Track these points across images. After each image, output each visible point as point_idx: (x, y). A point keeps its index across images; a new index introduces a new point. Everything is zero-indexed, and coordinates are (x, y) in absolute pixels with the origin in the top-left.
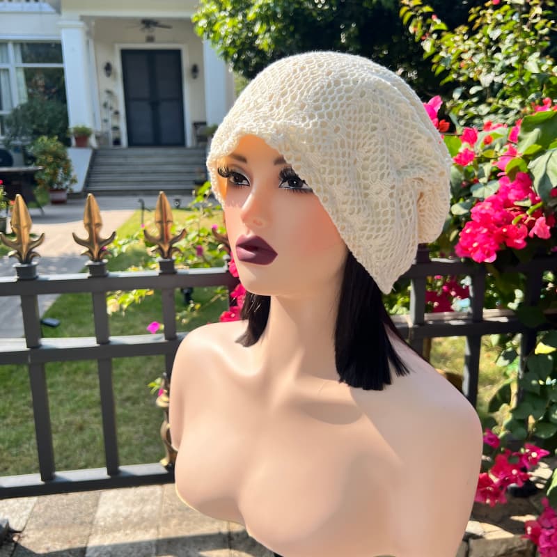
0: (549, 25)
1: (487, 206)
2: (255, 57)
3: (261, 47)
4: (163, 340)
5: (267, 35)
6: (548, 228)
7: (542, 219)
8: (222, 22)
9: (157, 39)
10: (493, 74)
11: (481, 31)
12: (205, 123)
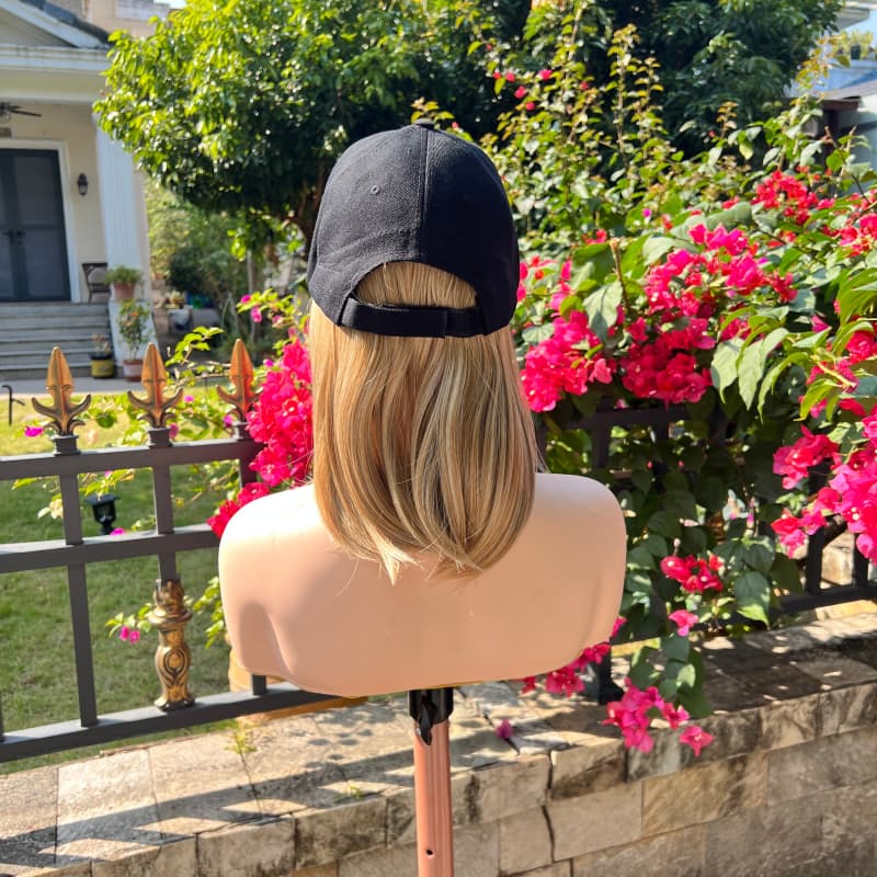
0: (597, 137)
4: (157, 535)
6: (609, 370)
7: (601, 361)
8: (144, 115)
9: (14, 133)
10: (532, 197)
11: (513, 142)
12: (104, 265)
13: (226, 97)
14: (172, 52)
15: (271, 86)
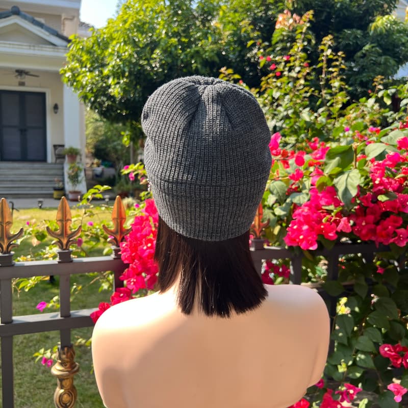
0: (310, 91)
1: (306, 209)
2: (107, 100)
3: (112, 94)
4: (59, 317)
5: (118, 86)
6: (350, 225)
7: (345, 219)
8: (83, 75)
9: (26, 84)
10: (275, 120)
11: (266, 92)
12: (63, 146)
13: (124, 67)
14: (99, 45)
15: (146, 62)
